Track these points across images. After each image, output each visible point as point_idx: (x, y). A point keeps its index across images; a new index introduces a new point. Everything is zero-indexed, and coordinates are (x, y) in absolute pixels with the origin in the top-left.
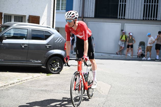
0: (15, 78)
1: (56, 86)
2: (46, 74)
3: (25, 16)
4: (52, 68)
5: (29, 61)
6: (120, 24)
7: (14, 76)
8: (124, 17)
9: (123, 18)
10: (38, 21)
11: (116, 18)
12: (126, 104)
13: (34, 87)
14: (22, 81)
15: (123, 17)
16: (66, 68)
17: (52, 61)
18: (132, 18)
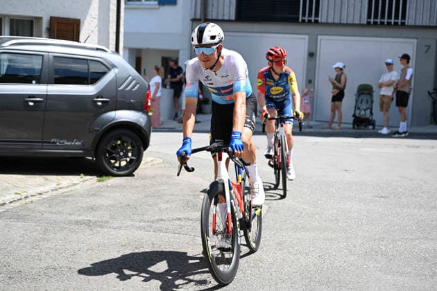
0: (9, 190)
1: (120, 209)
2: (94, 178)
3: (39, 19)
4: (113, 161)
5: (49, 142)
6: (306, 37)
7: (7, 185)
8: (316, 19)
9: (313, 21)
10: (75, 34)
11: (294, 20)
12: (302, 257)
13: (59, 212)
14: (26, 197)
15: (313, 19)
16: (152, 161)
17: (113, 141)
18: (337, 21)
